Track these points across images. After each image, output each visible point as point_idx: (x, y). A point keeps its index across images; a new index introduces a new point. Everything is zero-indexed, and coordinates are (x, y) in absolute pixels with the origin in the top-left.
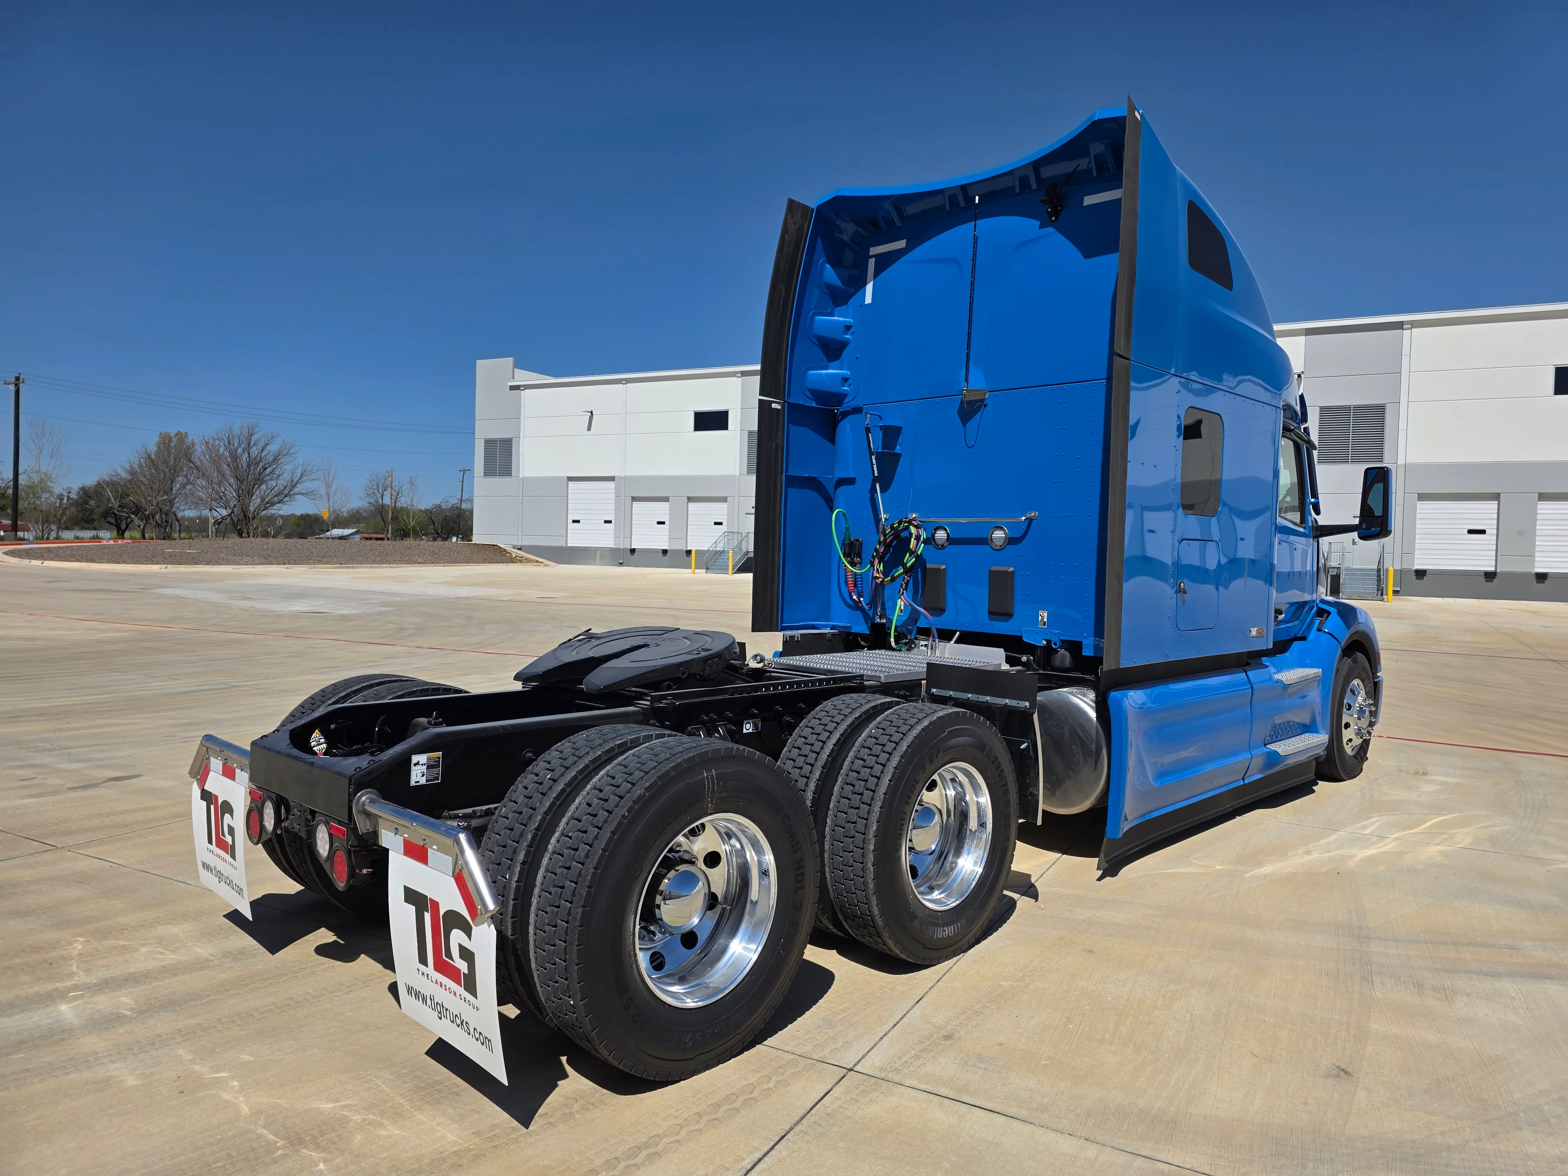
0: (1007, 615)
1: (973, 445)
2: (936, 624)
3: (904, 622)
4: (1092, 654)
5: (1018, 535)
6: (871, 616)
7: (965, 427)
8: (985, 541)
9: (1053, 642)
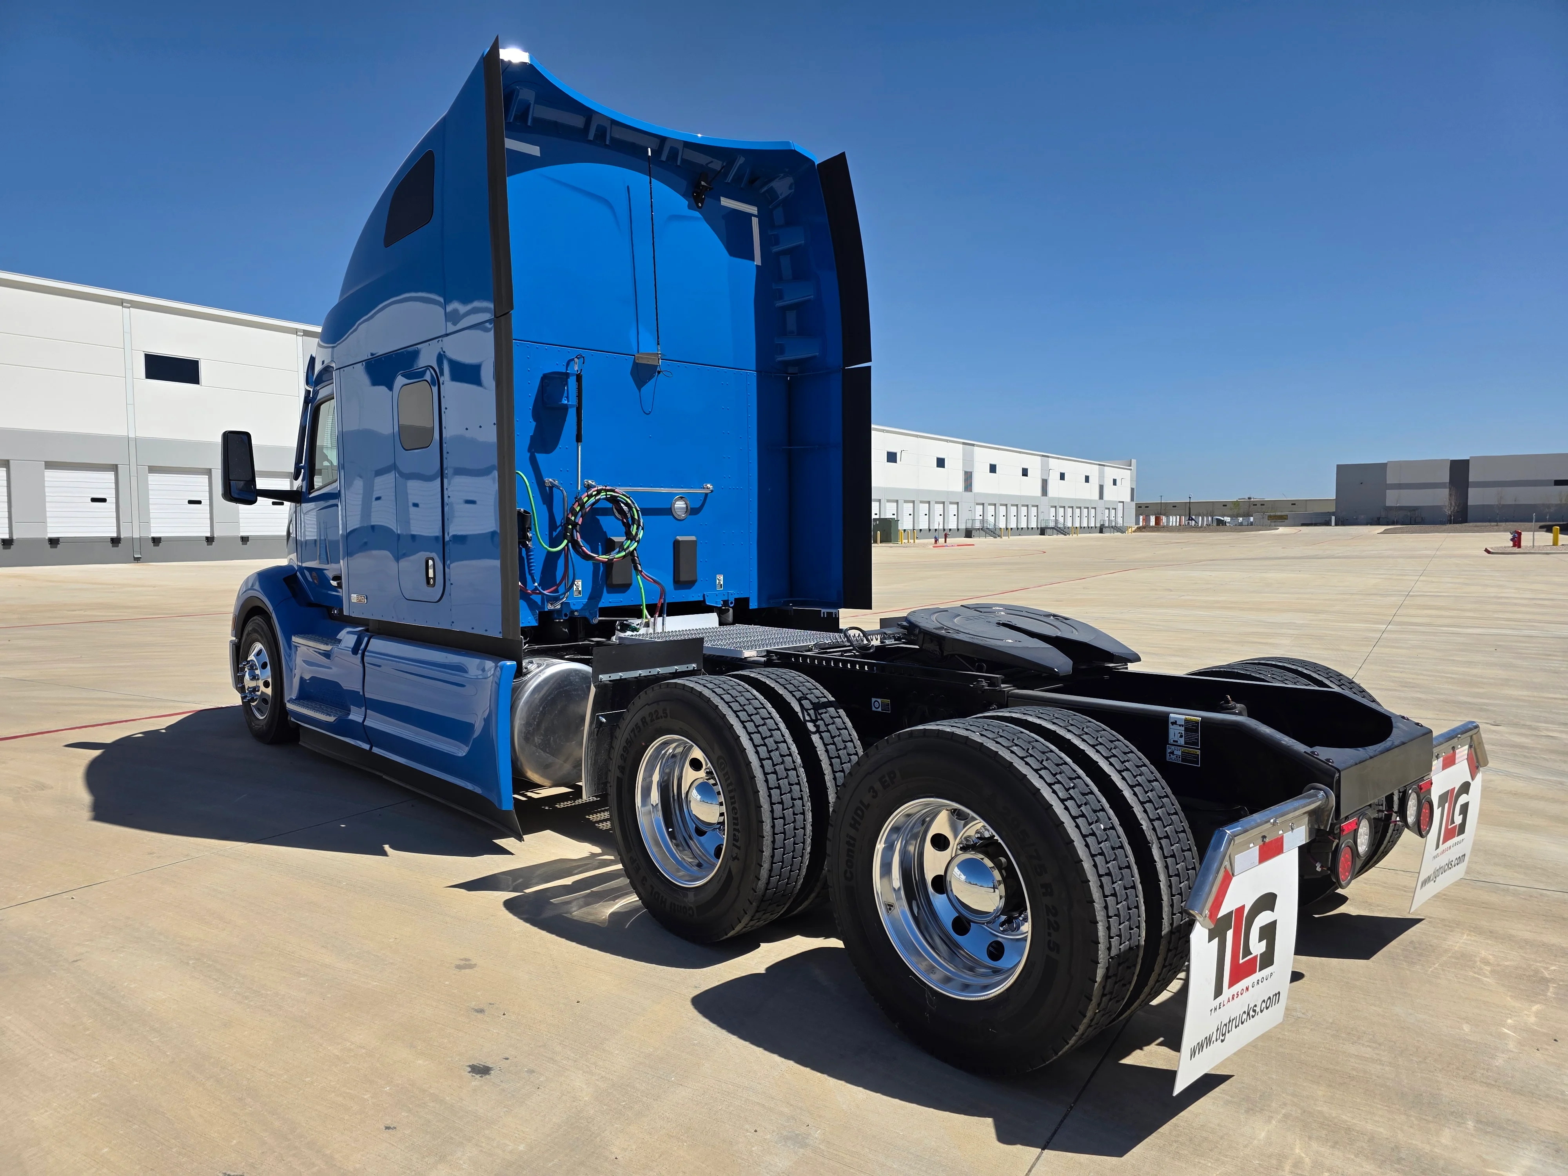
0: (690, 584)
1: (650, 412)
2: (621, 601)
3: (585, 605)
4: (756, 607)
5: (698, 505)
6: (540, 603)
7: (640, 391)
8: (668, 511)
9: (730, 602)
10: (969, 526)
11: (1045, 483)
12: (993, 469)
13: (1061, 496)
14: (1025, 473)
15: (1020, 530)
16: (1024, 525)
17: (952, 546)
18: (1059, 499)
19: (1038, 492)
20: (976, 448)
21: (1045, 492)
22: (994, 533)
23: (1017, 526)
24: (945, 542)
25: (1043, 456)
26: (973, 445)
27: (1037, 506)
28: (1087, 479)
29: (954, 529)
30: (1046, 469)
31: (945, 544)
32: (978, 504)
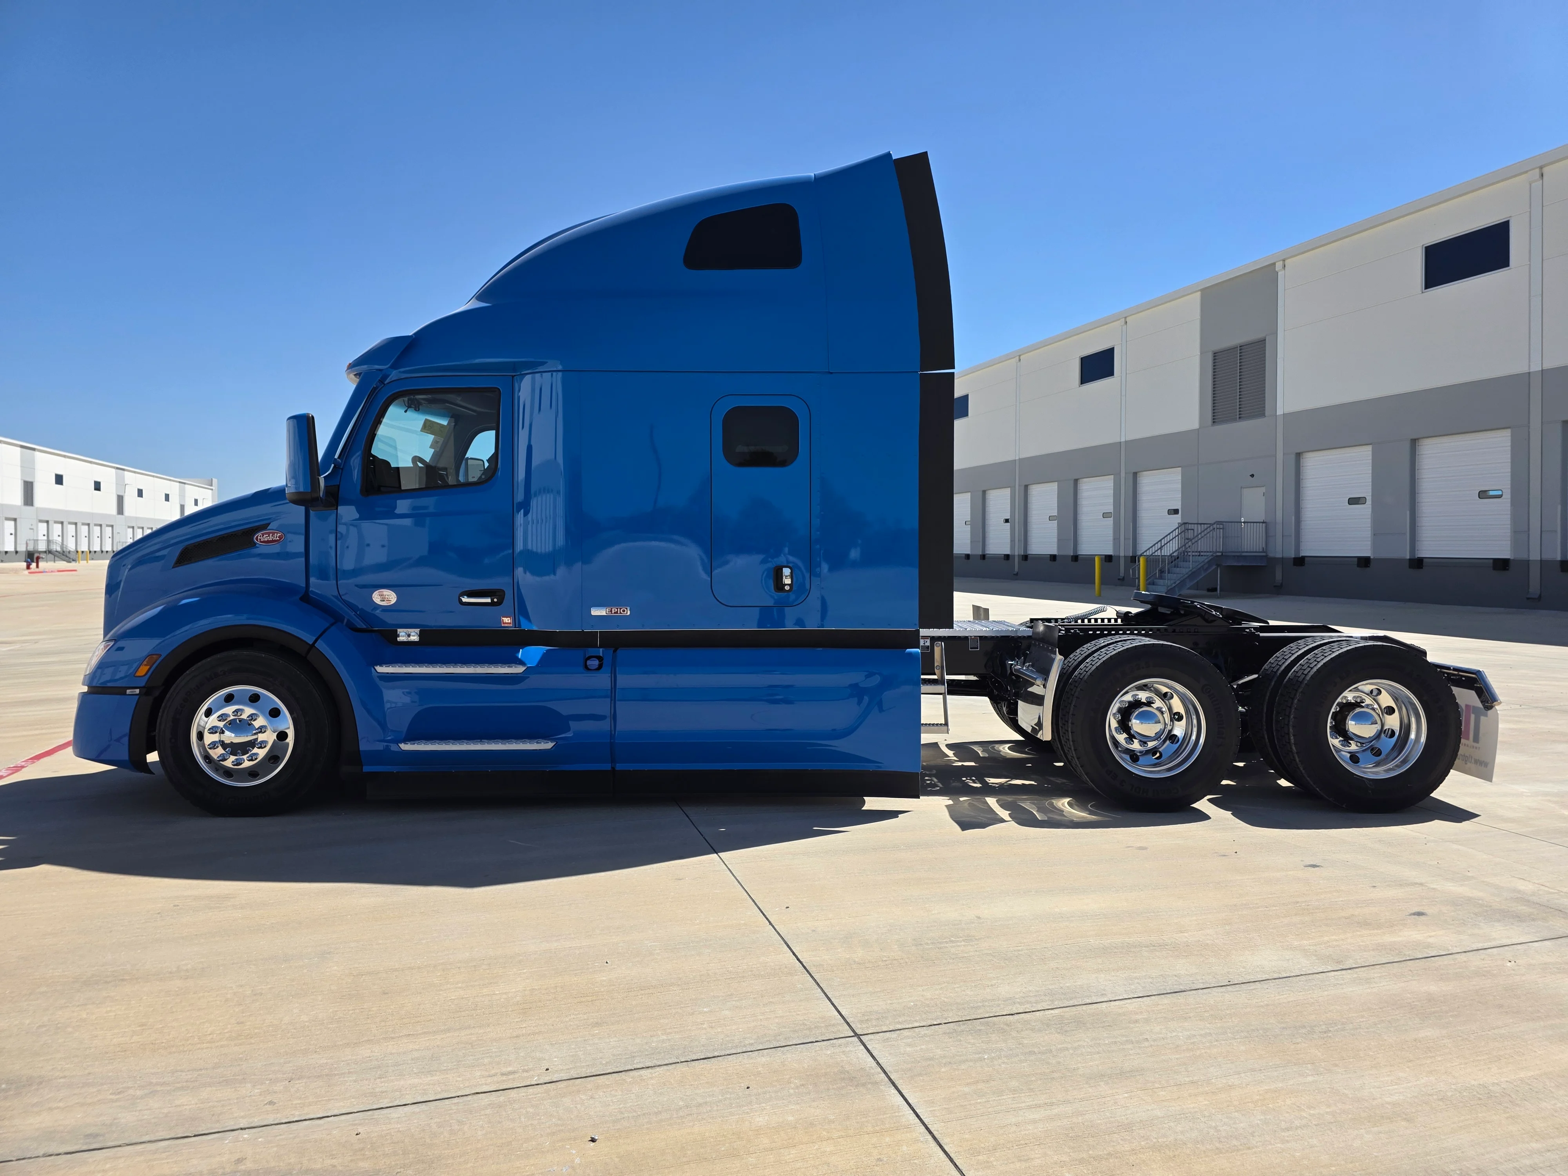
10: (31, 548)
11: (120, 499)
12: (59, 480)
13: (138, 516)
14: (97, 486)
15: (93, 553)
16: (97, 548)
17: (52, 572)
18: (137, 519)
19: (114, 510)
20: (37, 453)
21: (120, 510)
22: (64, 555)
23: (89, 549)
24: (37, 566)
25: (118, 468)
26: (34, 449)
27: (112, 526)
28: (167, 498)
29: (11, 552)
30: (121, 484)
31: (37, 570)
32: (41, 521)
